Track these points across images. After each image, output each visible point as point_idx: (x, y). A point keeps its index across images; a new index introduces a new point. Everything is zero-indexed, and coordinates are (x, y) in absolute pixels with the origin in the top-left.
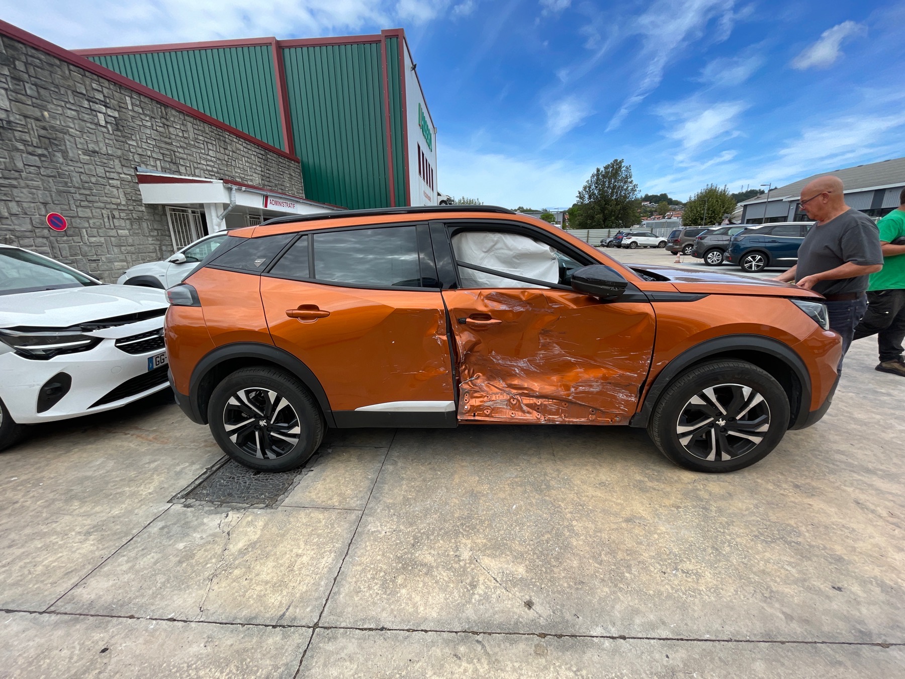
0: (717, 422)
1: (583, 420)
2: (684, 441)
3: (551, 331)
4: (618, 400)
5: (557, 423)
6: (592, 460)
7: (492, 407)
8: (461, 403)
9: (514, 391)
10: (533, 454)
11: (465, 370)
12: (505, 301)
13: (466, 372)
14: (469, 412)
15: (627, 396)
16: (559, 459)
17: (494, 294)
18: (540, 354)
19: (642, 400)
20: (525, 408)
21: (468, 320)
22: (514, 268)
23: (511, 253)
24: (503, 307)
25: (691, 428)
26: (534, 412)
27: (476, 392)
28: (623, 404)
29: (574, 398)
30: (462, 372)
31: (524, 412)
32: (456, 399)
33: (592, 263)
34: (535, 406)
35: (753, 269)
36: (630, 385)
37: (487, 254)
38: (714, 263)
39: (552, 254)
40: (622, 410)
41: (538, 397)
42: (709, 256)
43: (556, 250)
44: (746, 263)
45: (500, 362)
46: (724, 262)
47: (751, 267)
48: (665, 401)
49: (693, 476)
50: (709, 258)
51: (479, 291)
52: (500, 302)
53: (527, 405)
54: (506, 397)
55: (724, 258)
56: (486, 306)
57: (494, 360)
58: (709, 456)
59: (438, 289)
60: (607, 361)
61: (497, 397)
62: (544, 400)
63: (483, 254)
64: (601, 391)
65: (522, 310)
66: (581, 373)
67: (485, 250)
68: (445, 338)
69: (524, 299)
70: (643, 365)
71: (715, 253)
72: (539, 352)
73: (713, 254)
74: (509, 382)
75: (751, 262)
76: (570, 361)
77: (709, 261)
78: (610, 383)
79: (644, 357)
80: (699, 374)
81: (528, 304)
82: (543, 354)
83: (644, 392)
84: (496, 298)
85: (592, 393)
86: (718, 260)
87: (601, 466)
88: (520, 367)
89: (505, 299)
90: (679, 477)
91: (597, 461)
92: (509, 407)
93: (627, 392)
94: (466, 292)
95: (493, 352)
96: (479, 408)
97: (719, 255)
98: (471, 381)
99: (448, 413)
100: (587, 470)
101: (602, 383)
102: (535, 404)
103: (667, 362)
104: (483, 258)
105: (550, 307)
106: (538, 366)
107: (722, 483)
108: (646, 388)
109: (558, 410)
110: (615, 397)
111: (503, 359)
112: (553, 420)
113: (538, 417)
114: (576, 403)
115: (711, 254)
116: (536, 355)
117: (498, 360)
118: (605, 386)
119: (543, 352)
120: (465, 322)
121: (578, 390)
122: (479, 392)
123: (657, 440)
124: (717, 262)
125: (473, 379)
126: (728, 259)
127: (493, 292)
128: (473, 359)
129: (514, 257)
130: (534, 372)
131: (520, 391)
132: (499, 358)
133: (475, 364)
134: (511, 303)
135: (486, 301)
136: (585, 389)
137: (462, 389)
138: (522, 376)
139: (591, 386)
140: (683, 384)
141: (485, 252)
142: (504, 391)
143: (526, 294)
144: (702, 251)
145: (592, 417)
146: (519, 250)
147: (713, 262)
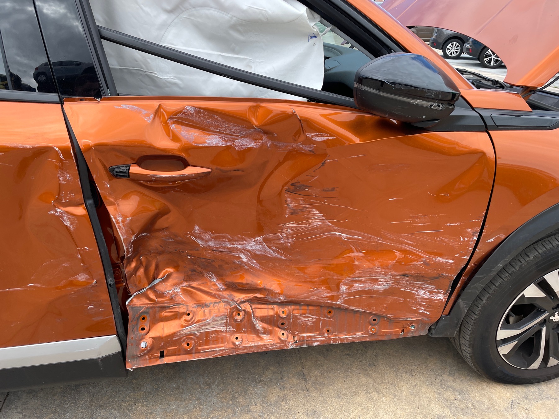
0: (552, 318)
1: (358, 334)
2: (504, 350)
3: (308, 187)
4: (416, 300)
5: (315, 344)
6: (364, 380)
7: (197, 334)
8: (130, 335)
9: (240, 297)
10: (271, 380)
11: (136, 269)
12: (217, 127)
13: (141, 272)
14: (149, 351)
15: (431, 292)
16: (314, 384)
17: (192, 110)
18: (286, 229)
19: (453, 297)
20: (259, 325)
21: (135, 169)
22: (233, 51)
23: (227, 17)
24: (213, 140)
25: (518, 332)
26: (277, 329)
27: (164, 308)
28: (423, 306)
29: (346, 302)
30: (131, 275)
31: (257, 332)
32: (121, 331)
33: (390, 50)
34: (277, 320)
35: (492, 65)
36: (439, 277)
37: (173, 16)
38: (453, 55)
39: (312, 24)
40: (422, 314)
41: (282, 304)
42: (448, 47)
43: (318, 17)
44: (486, 57)
45: (211, 244)
46: (462, 55)
47: (490, 62)
48: (488, 296)
49: (508, 395)
50: (448, 49)
51: (156, 103)
52: (204, 129)
53: (263, 319)
54: (222, 308)
55: (464, 50)
56: (175, 138)
57: (199, 242)
58: (533, 365)
59: (54, 97)
60: (404, 238)
61: (207, 313)
62: (293, 307)
63: (164, 17)
64: (391, 288)
65: (252, 145)
66: (359, 259)
67: (169, 8)
68: (80, 211)
69: (255, 122)
70: (467, 244)
71: (455, 43)
72: (285, 225)
73: (452, 45)
74: (229, 280)
75: (491, 55)
76: (340, 239)
77: (448, 53)
78: (407, 276)
79: (469, 230)
80: (544, 252)
81: (266, 133)
82: (291, 228)
83: (459, 285)
84: (196, 119)
85: (375, 292)
86: (457, 52)
87: (378, 392)
88: (248, 251)
89: (216, 123)
90: (490, 398)
91: (371, 381)
92: (230, 328)
93: (432, 288)
94: (125, 105)
95: (197, 228)
96: (170, 340)
97: (458, 46)
98: (153, 288)
99: (106, 359)
100: (359, 404)
101: (394, 276)
102: (279, 316)
103: (503, 237)
104: (164, 26)
105: (309, 141)
106: (282, 248)
107: (547, 402)
108: (463, 278)
109: (316, 323)
110: (411, 296)
111: (216, 238)
112: (309, 339)
113: (283, 338)
114: (347, 310)
115: (450, 45)
116: (278, 230)
117: (207, 241)
118: (398, 280)
119: (291, 224)
120: (127, 175)
121: (353, 290)
122: (169, 307)
123: (467, 351)
124: (456, 54)
125: (157, 281)
126: (468, 51)
127: (189, 106)
128: (154, 244)
129: (234, 27)
130: (276, 259)
131: (250, 296)
132: (208, 237)
133: (160, 253)
134: (230, 132)
135: (173, 127)
136: (365, 287)
137: (132, 308)
138: (253, 268)
139: (375, 281)
140: (517, 268)
141: (170, 12)
142: (220, 297)
143: (260, 111)
144: (441, 41)
145: (371, 330)
146: (244, 11)
147: (451, 54)
